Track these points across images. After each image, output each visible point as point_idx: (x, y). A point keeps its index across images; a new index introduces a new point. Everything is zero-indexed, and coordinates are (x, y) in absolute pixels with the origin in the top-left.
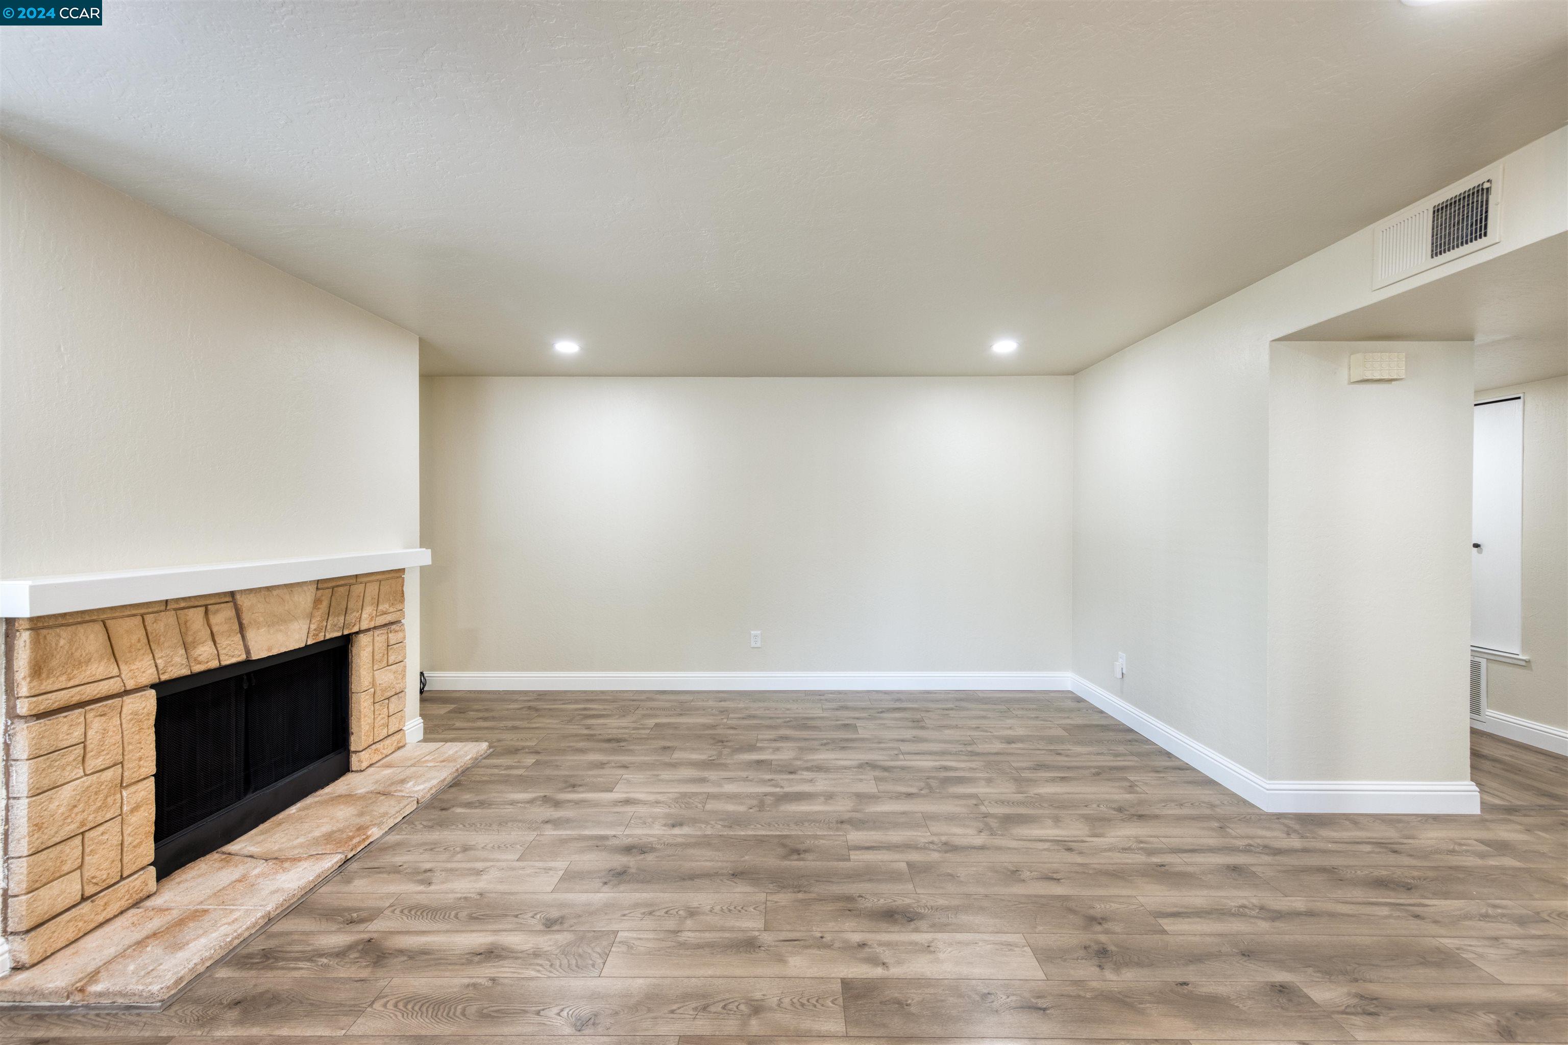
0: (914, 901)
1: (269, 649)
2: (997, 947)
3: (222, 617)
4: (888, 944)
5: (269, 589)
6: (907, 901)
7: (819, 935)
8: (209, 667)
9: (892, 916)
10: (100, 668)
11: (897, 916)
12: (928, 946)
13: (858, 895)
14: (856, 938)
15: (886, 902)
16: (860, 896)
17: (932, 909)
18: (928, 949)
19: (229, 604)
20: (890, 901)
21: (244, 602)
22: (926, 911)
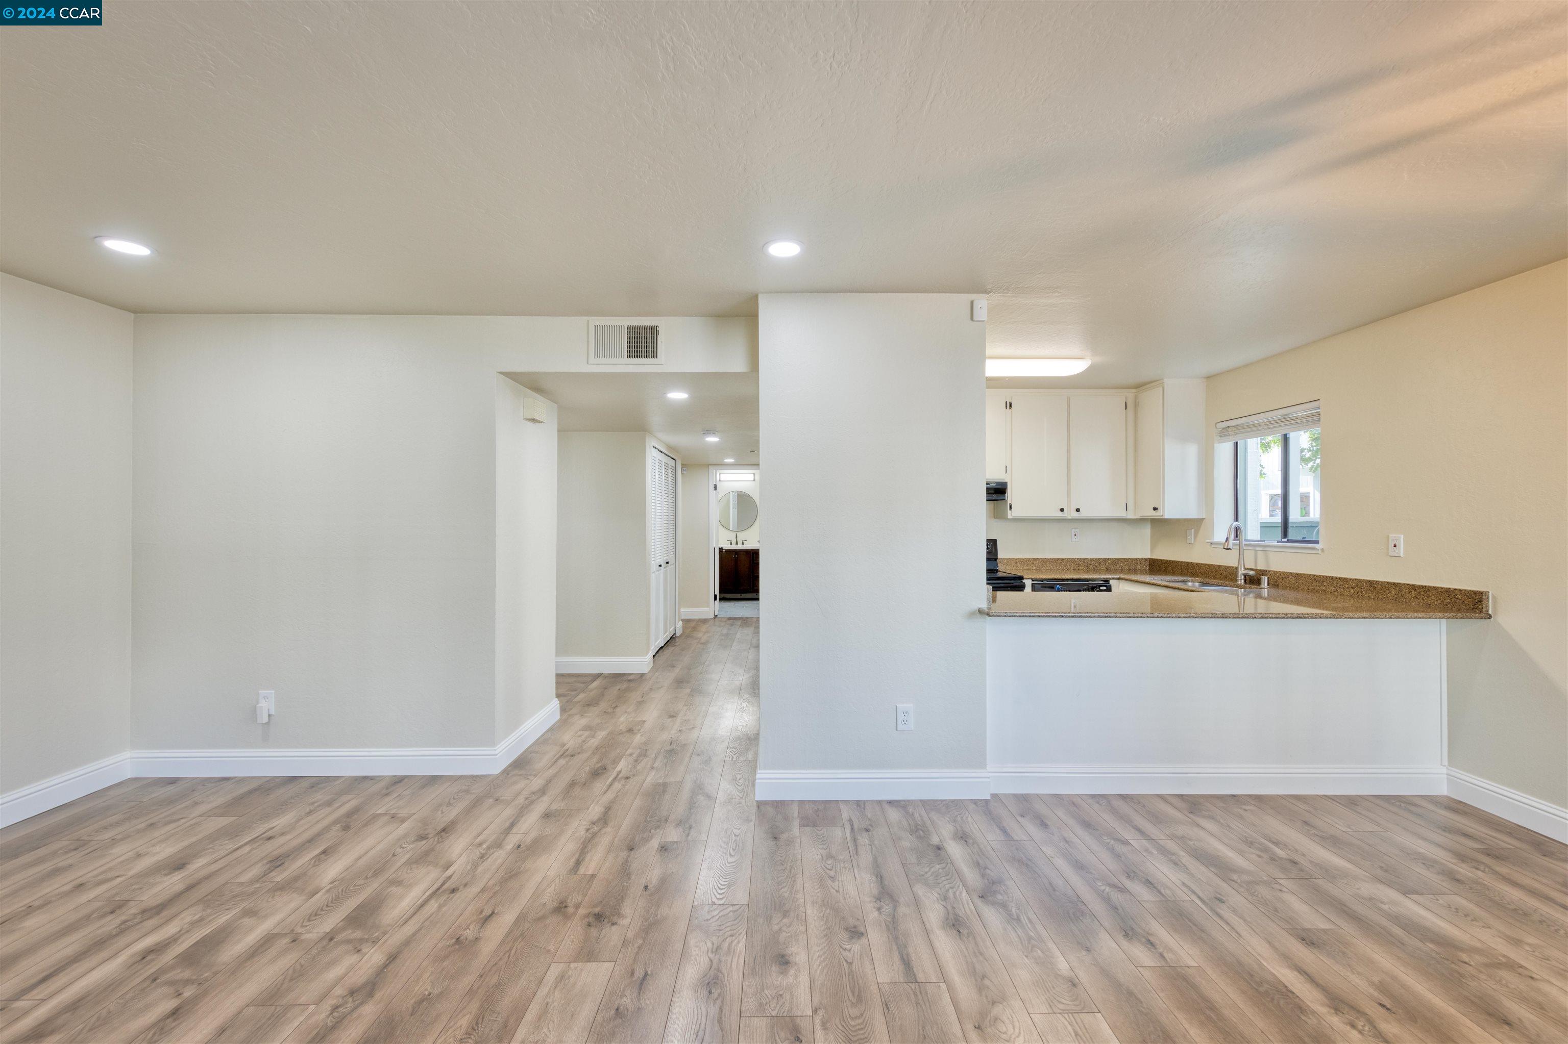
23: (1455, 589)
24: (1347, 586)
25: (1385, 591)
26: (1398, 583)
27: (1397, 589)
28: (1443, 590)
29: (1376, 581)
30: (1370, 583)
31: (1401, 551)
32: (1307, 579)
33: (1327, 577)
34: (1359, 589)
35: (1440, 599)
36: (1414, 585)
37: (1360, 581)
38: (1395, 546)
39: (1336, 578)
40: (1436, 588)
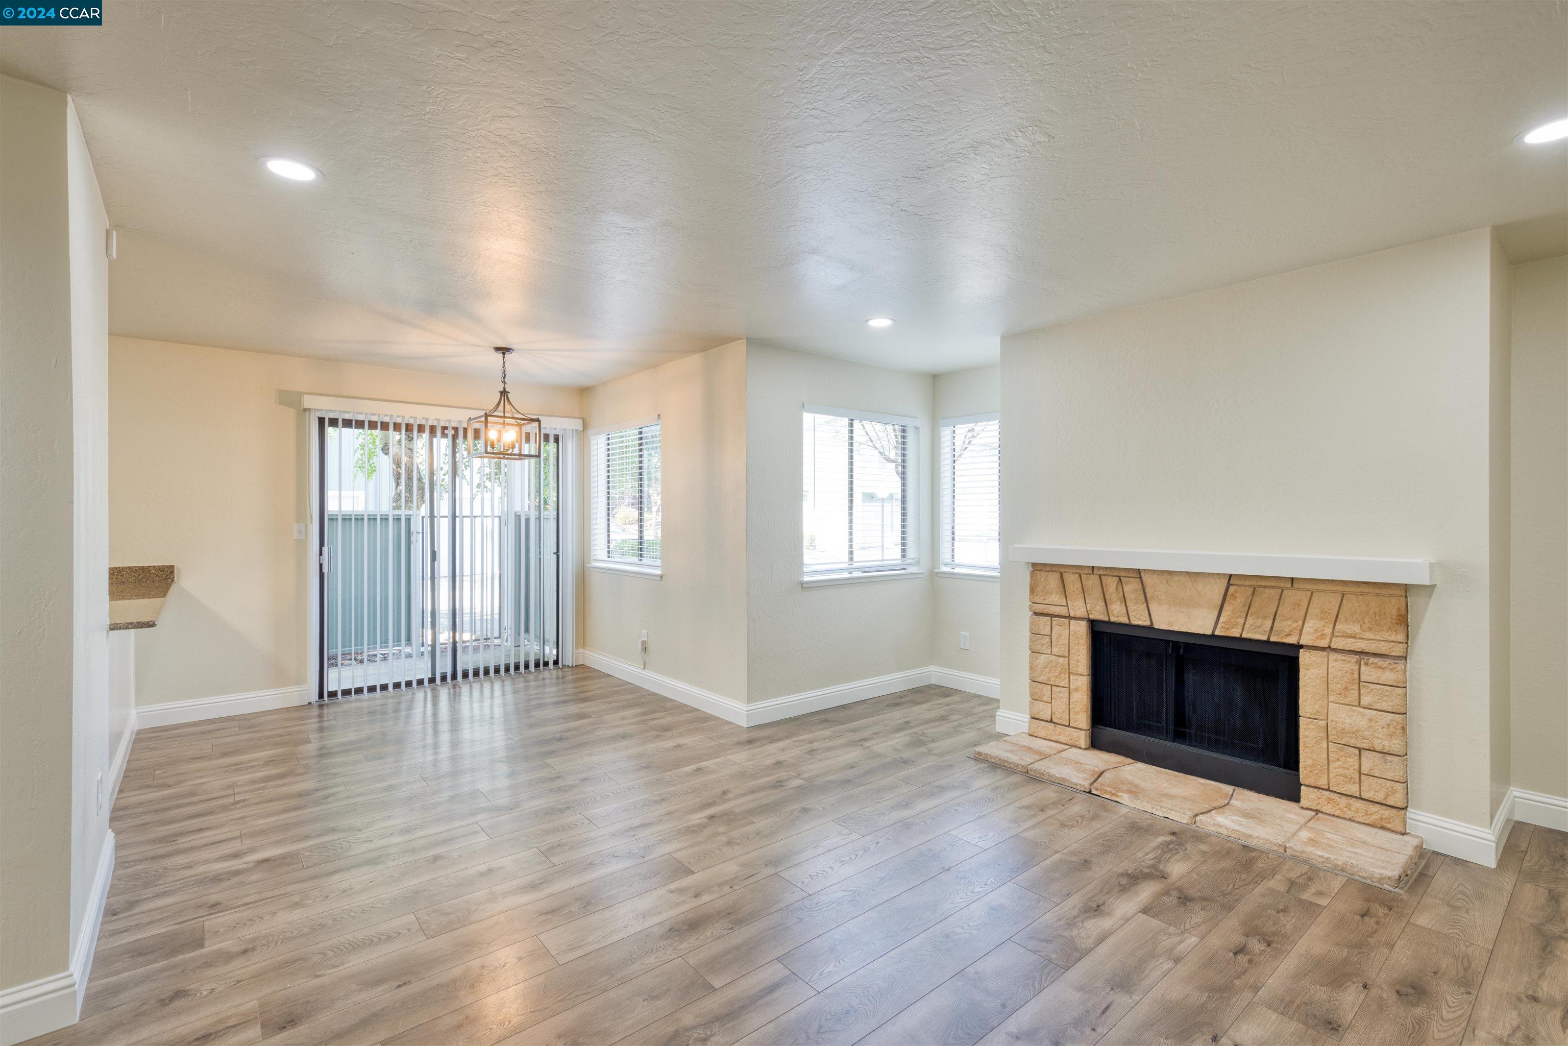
0: (678, 948)
1: (1170, 624)
2: (585, 942)
3: (1131, 587)
4: (677, 905)
5: (1170, 573)
6: (685, 945)
7: (735, 888)
8: (1119, 621)
9: (690, 925)
10: (1056, 598)
11: (685, 927)
12: (644, 917)
13: (735, 929)
14: (706, 898)
15: (704, 935)
16: (732, 928)
17: (657, 949)
18: (644, 915)
19: (1136, 579)
20: (702, 937)
21: (1147, 579)
22: (661, 944)
35: (134, 576)
40: (130, 568)
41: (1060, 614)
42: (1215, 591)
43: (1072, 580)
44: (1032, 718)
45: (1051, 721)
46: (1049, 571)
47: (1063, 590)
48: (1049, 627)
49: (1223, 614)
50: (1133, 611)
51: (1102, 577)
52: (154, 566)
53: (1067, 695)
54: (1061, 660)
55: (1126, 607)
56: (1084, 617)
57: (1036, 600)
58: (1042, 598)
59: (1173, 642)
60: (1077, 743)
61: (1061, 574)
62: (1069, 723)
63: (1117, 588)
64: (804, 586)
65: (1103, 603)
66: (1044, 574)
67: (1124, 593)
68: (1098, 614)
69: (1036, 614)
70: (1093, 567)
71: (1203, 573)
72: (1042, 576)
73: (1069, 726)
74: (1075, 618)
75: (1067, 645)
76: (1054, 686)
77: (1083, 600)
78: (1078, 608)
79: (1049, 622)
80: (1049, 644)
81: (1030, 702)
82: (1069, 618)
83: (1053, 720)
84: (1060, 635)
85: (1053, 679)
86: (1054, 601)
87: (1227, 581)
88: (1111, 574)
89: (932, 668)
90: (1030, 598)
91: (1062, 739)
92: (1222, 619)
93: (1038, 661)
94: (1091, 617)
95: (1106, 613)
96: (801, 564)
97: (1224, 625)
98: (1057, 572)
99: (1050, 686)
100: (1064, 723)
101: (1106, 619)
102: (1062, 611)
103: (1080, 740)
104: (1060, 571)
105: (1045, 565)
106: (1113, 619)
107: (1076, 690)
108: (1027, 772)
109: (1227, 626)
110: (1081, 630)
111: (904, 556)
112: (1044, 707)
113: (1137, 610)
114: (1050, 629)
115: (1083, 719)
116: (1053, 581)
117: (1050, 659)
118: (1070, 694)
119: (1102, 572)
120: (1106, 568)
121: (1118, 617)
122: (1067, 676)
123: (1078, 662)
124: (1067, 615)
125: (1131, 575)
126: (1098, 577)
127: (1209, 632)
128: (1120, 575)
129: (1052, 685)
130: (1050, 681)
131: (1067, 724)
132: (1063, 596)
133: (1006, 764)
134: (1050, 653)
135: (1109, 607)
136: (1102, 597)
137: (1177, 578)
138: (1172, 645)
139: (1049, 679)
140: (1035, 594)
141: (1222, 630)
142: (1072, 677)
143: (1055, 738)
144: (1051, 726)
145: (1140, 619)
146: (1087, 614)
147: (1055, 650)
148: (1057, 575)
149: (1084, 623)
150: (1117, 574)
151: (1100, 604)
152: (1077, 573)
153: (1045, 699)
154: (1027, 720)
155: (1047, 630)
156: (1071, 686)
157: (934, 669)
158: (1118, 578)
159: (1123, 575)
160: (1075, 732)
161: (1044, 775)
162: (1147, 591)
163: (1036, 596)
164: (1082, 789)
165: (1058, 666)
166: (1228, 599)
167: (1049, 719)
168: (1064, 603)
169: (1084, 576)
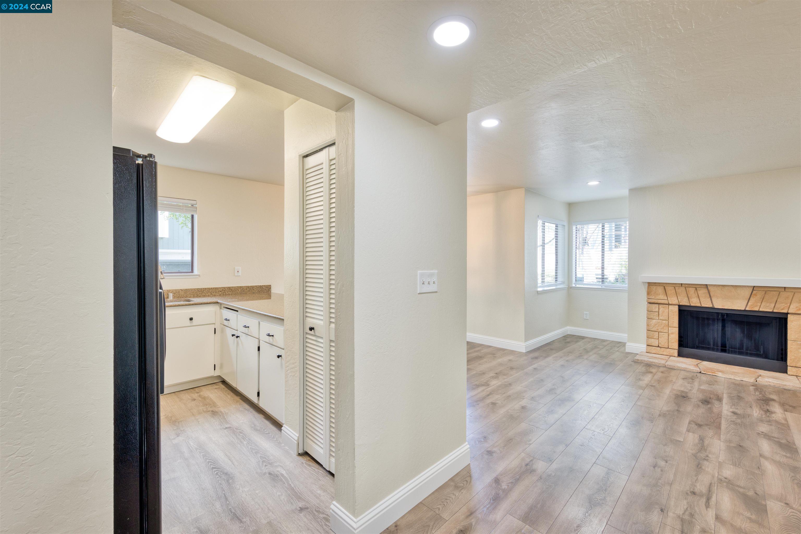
1: (723, 306)
3: (702, 291)
5: (723, 286)
10: (662, 296)
19: (705, 288)
21: (711, 288)
23: (263, 285)
24: (217, 291)
25: (236, 290)
26: (242, 286)
27: (241, 288)
28: (259, 286)
29: (232, 287)
30: (229, 288)
31: (240, 274)
32: (193, 291)
33: (206, 288)
34: (224, 292)
35: (258, 290)
36: (248, 286)
37: (224, 288)
38: (238, 272)
39: (212, 288)
40: (256, 286)
41: (664, 303)
42: (747, 293)
43: (669, 289)
44: (647, 345)
45: (658, 346)
46: (657, 286)
47: (665, 293)
48: (658, 308)
49: (750, 301)
50: (703, 301)
51: (686, 288)
52: (264, 285)
53: (668, 336)
54: (664, 322)
55: (699, 300)
56: (677, 304)
57: (650, 297)
58: (654, 297)
59: (721, 313)
60: (673, 355)
61: (664, 287)
62: (668, 347)
63: (694, 292)
64: (539, 293)
65: (687, 298)
66: (655, 287)
67: (698, 294)
68: (685, 302)
69: (650, 303)
70: (682, 284)
71: (740, 286)
72: (654, 288)
73: (668, 348)
74: (671, 305)
75: (668, 315)
76: (660, 332)
77: (677, 297)
78: (673, 300)
79: (658, 307)
80: (658, 315)
81: (647, 339)
82: (669, 304)
83: (659, 346)
84: (663, 312)
85: (660, 329)
86: (661, 298)
87: (752, 289)
88: (692, 286)
89: (568, 328)
90: (647, 297)
91: (665, 353)
92: (749, 304)
93: (651, 322)
94: (681, 304)
95: (688, 302)
96: (538, 283)
97: (751, 306)
98: (662, 286)
99: (658, 332)
100: (666, 347)
101: (689, 305)
102: (666, 302)
103: (674, 353)
104: (664, 286)
105: (655, 283)
106: (692, 305)
107: (672, 333)
108: (665, 366)
109: (752, 306)
110: (676, 309)
111: (556, 281)
112: (654, 341)
113: (705, 301)
114: (658, 309)
115: (675, 344)
116: (660, 290)
117: (658, 321)
118: (668, 335)
119: (687, 286)
120: (689, 284)
121: (695, 304)
122: (667, 328)
123: (673, 322)
124: (668, 303)
125: (702, 287)
126: (684, 288)
127: (743, 309)
128: (696, 287)
129: (659, 332)
130: (658, 330)
131: (667, 347)
132: (666, 295)
133: (653, 363)
134: (658, 319)
135: (690, 300)
136: (686, 295)
137: (726, 288)
138: (721, 315)
139: (658, 329)
140: (650, 295)
141: (750, 308)
142: (669, 328)
143: (662, 353)
144: (659, 348)
145: (707, 304)
146: (678, 303)
147: (660, 318)
148: (662, 287)
149: (677, 307)
150: (695, 287)
151: (686, 299)
152: (673, 286)
153: (655, 337)
154: (646, 347)
155: (657, 310)
156: (669, 332)
157: (569, 328)
158: (695, 288)
159: (698, 287)
160: (672, 350)
161: (675, 367)
162: (711, 293)
163: (651, 296)
164: (696, 371)
165: (663, 324)
166: (752, 295)
167: (657, 346)
168: (666, 298)
169: (676, 288)
